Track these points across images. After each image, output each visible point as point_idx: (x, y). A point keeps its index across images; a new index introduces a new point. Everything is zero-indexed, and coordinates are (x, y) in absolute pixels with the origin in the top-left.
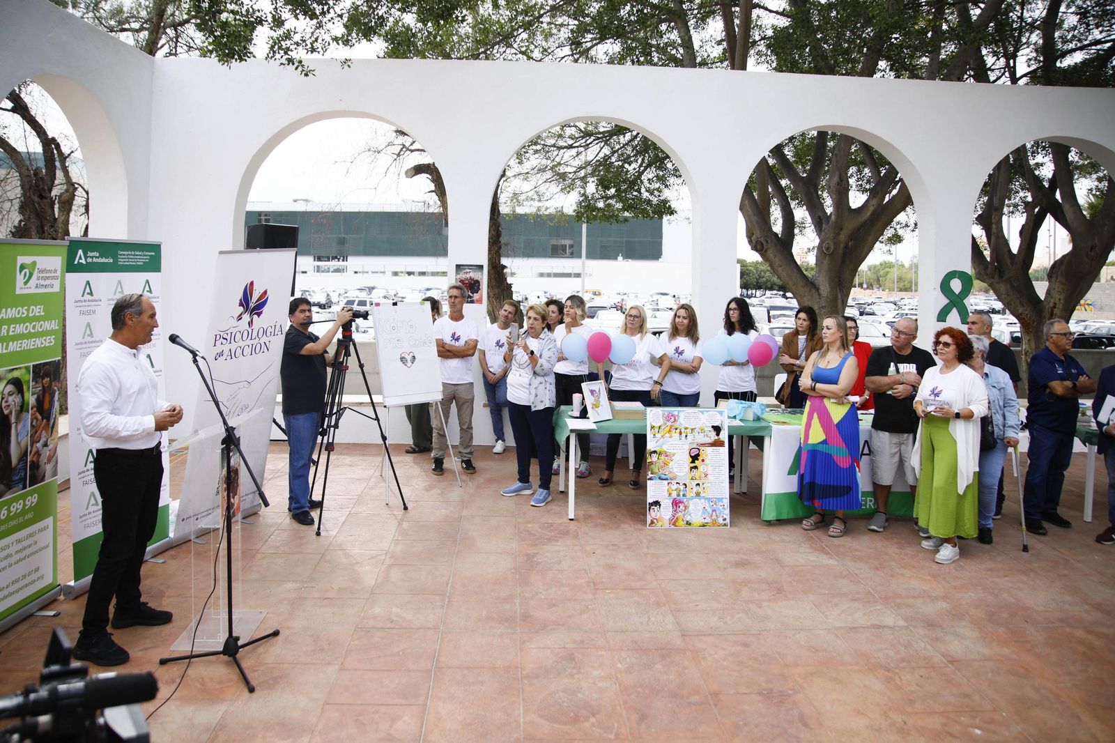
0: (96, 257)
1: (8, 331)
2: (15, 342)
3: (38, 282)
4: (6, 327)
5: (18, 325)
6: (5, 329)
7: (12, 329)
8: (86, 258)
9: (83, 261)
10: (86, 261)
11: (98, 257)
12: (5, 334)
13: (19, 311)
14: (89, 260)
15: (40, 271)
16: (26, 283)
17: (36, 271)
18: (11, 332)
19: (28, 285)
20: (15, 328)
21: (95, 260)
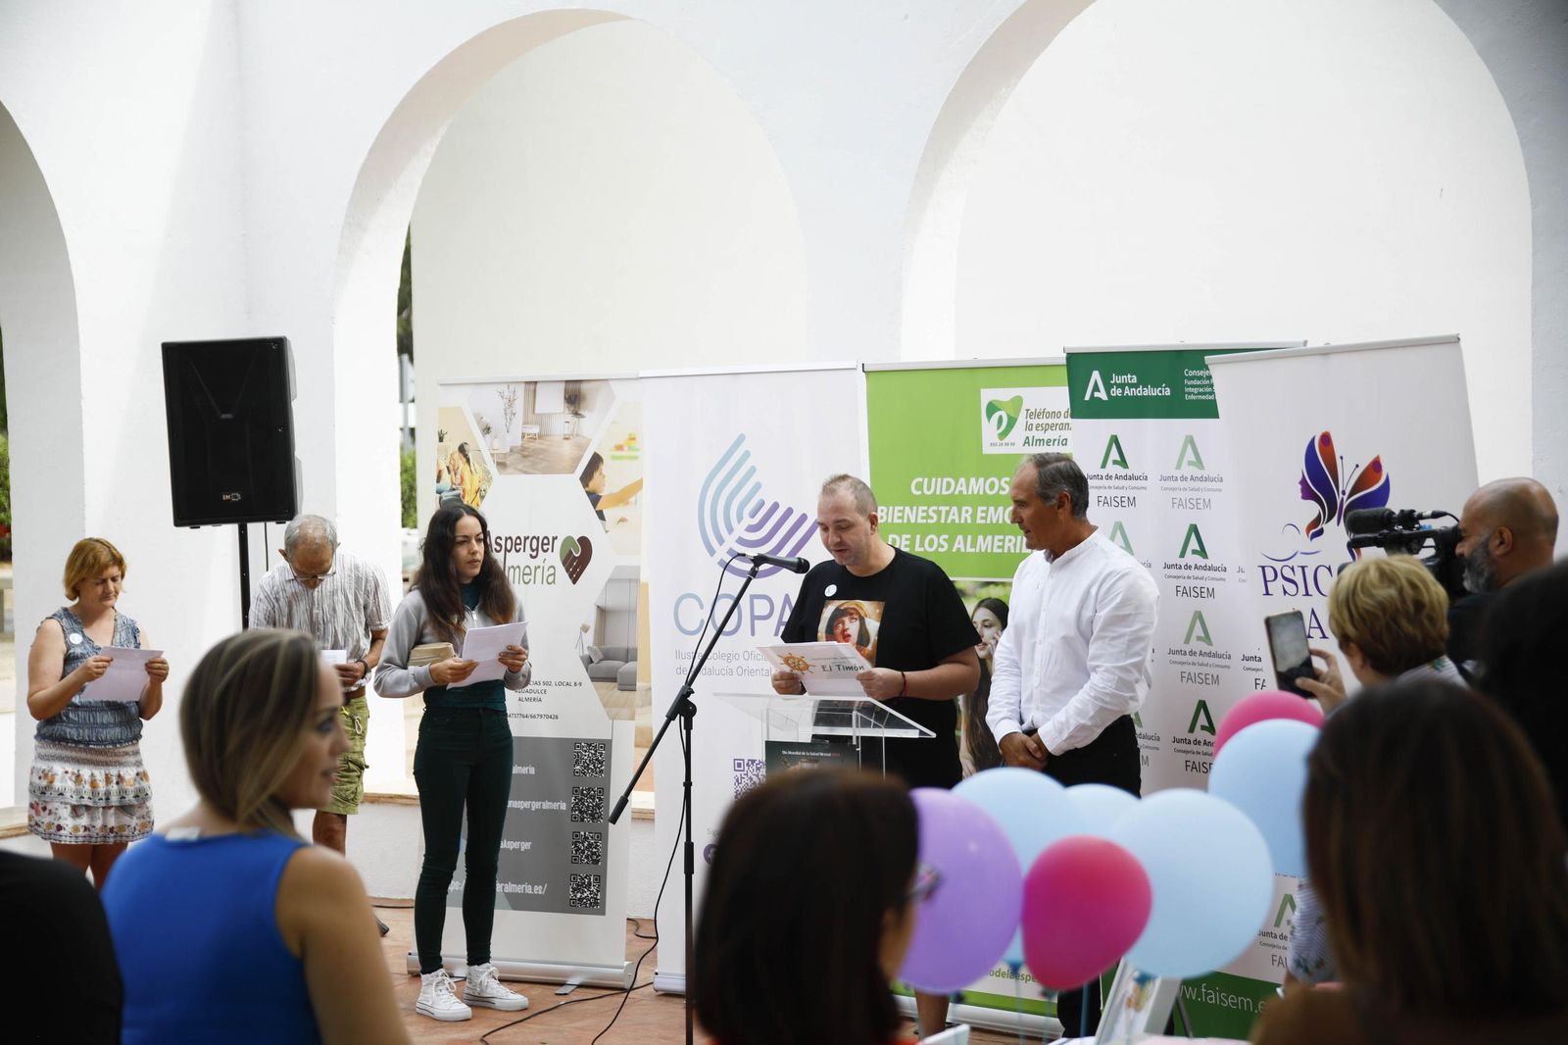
0: (1131, 386)
1: (974, 516)
2: (989, 538)
3: (1030, 434)
4: (970, 510)
5: (992, 509)
6: (967, 511)
7: (979, 515)
8: (1108, 387)
9: (1102, 395)
10: (1108, 393)
11: (1136, 386)
12: (969, 521)
13: (992, 483)
14: (1116, 392)
15: (1031, 415)
16: (1003, 435)
17: (1023, 413)
18: (978, 518)
19: (1007, 439)
20: (986, 512)
21: (1127, 391)
